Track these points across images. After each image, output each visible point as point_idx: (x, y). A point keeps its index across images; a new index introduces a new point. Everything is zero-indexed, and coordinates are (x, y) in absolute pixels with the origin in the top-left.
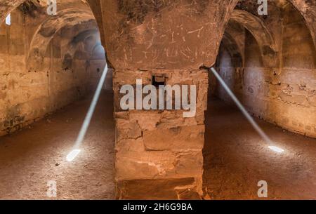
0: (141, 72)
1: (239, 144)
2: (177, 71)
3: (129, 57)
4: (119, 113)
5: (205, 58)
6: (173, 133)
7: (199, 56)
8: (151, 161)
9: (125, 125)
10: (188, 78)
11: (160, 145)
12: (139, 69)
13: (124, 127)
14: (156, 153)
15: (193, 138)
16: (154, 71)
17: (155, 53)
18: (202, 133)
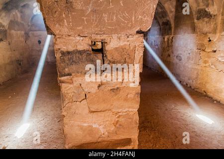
0: (82, 38)
1: (167, 110)
2: (115, 36)
3: (68, 22)
4: (63, 78)
5: (141, 22)
6: (113, 93)
7: (136, 21)
8: (95, 123)
9: (69, 89)
10: (126, 43)
11: (102, 106)
12: (79, 35)
13: (69, 91)
14: (99, 114)
15: (130, 98)
16: (94, 37)
17: (95, 18)
18: (138, 93)
